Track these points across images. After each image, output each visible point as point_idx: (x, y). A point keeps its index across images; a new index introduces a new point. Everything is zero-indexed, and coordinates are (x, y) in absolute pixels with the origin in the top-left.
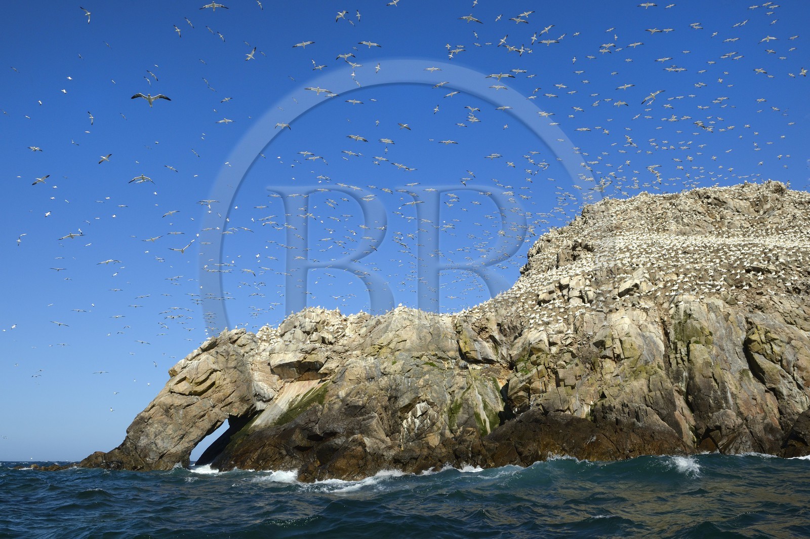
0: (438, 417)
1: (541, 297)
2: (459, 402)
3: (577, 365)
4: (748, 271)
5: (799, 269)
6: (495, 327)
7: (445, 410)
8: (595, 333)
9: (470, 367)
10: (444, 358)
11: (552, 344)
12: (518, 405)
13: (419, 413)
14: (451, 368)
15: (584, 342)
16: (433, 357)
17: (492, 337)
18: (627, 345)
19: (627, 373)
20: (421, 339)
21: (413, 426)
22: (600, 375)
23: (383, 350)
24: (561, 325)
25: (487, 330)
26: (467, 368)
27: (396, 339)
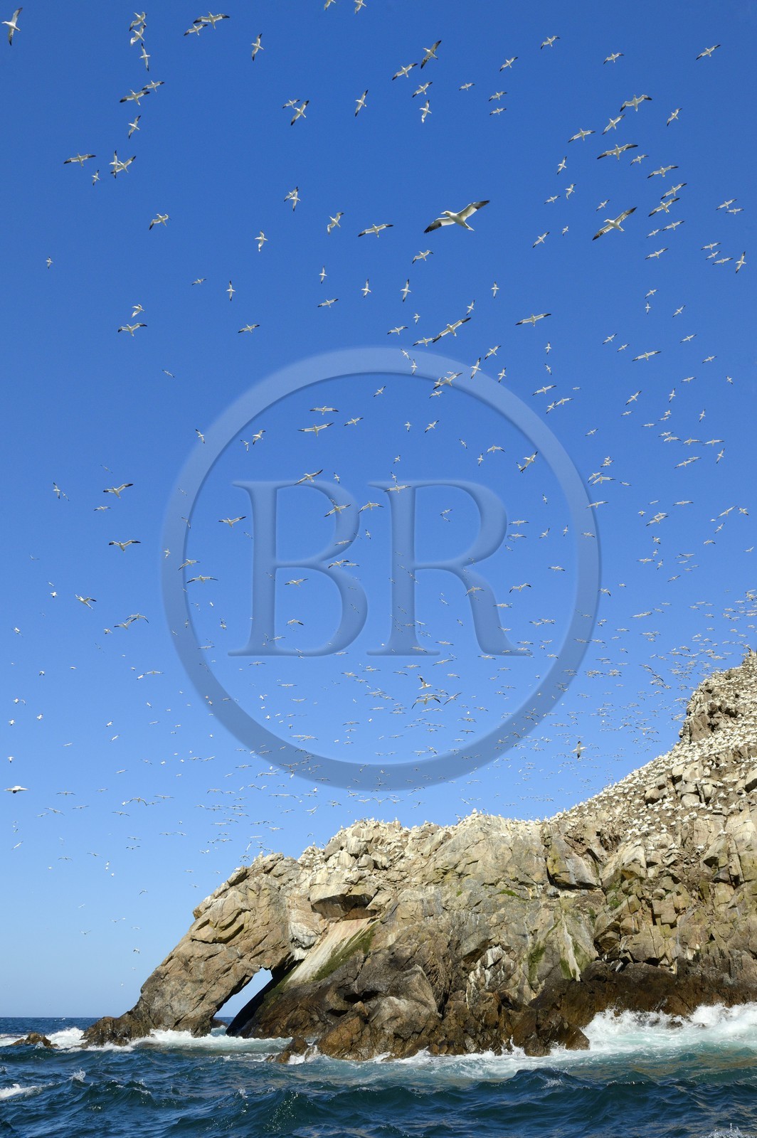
0: (515, 967)
1: (648, 795)
2: (541, 946)
3: (679, 894)
6: (594, 838)
7: (525, 956)
8: (708, 846)
9: (562, 894)
10: (528, 884)
11: (650, 864)
12: (608, 951)
13: (490, 962)
14: (537, 898)
15: (693, 860)
16: (512, 882)
17: (590, 851)
18: (748, 864)
19: (748, 901)
20: (497, 858)
21: (482, 980)
22: (711, 907)
23: (449, 876)
24: (664, 837)
25: (583, 842)
26: (558, 896)
27: (465, 859)
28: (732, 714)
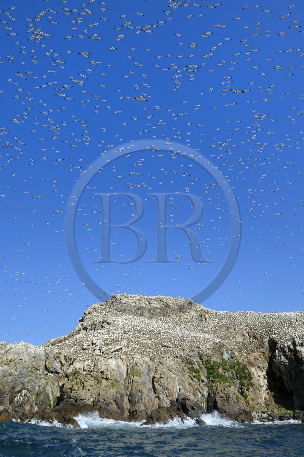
0: (31, 397)
1: (84, 347)
2: (41, 391)
3: (92, 380)
4: (163, 346)
5: (180, 348)
6: (63, 357)
7: (35, 394)
8: (102, 367)
9: (49, 374)
10: (38, 369)
11: (84, 370)
12: (66, 395)
13: (23, 395)
14: (40, 374)
15: (97, 371)
16: (33, 368)
17: (60, 362)
18: (112, 374)
19: (110, 385)
20: (29, 359)
21: (19, 401)
22: (100, 386)
23: (12, 363)
24: (89, 362)
25: (59, 358)
26: (47, 375)
27: (18, 358)
28: (109, 324)
